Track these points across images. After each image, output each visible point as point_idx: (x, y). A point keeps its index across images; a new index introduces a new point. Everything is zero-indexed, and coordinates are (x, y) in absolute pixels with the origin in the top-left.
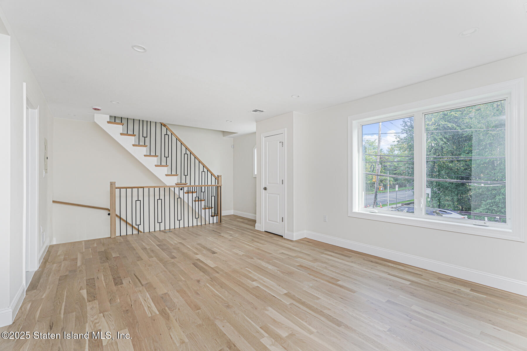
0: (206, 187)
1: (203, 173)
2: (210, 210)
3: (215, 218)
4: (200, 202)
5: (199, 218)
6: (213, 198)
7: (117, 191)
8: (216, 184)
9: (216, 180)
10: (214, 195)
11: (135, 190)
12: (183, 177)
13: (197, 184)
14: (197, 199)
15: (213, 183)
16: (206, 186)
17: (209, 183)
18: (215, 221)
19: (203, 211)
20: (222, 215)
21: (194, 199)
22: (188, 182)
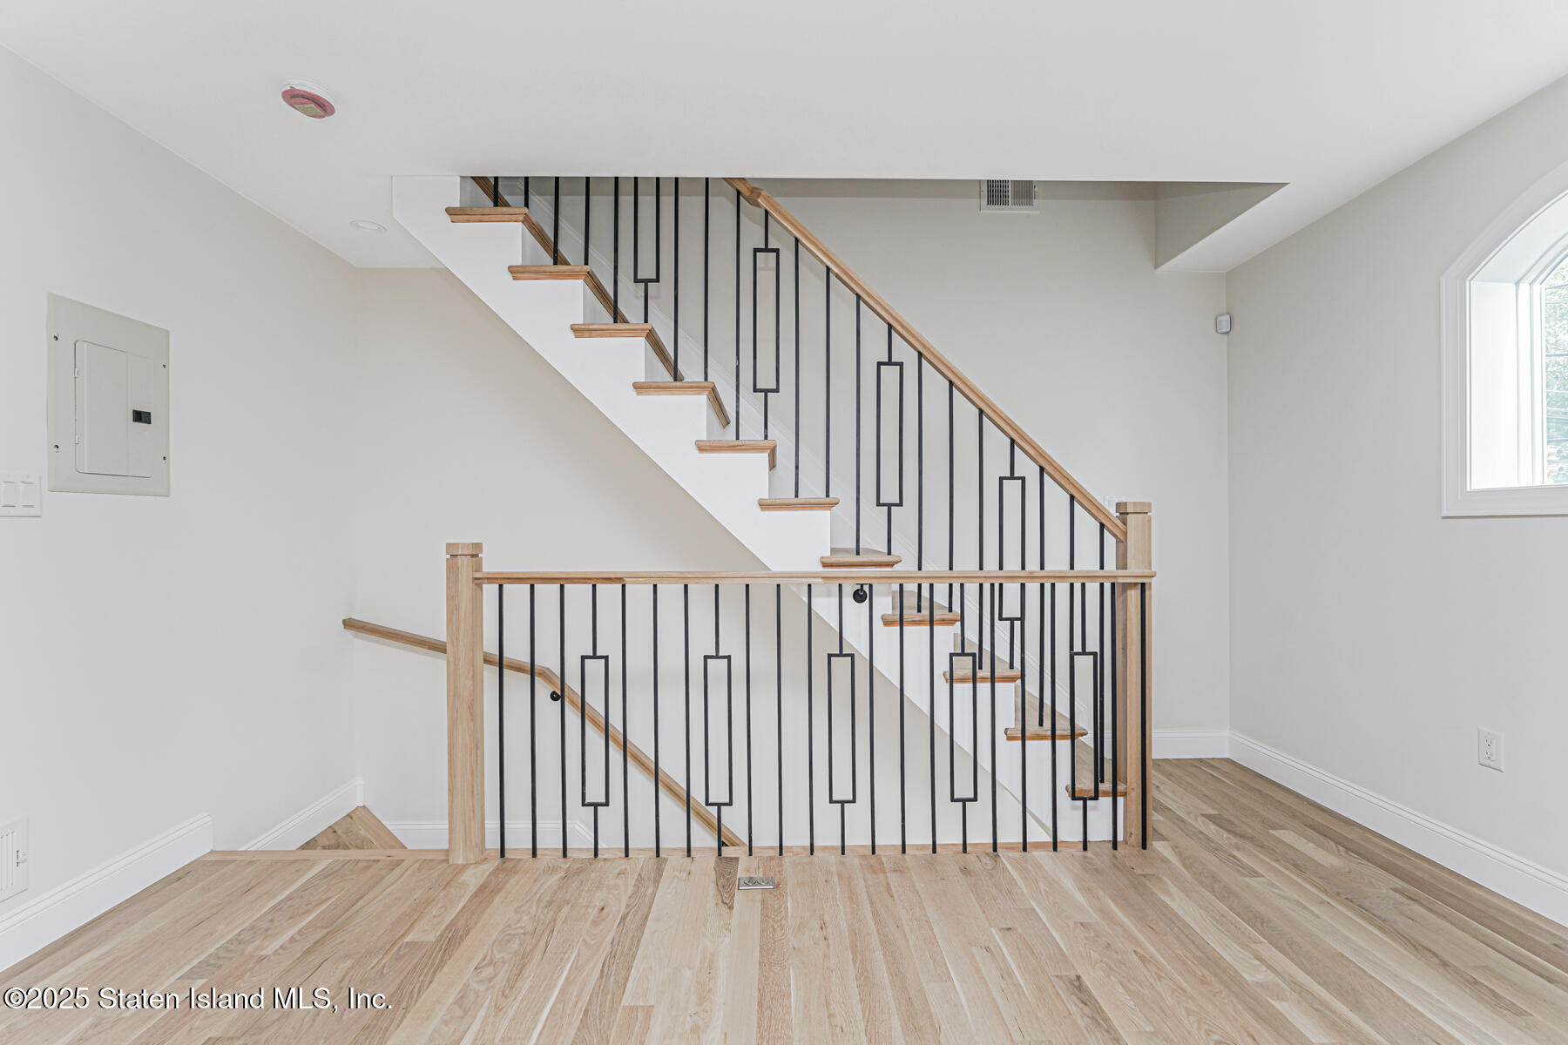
0: (1033, 589)
1: (1012, 488)
2: (1064, 746)
3: (1101, 809)
4: (984, 689)
5: (975, 799)
6: (1085, 665)
7: (490, 591)
8: (1110, 564)
9: (1110, 541)
10: (1093, 646)
11: (578, 595)
12: (874, 519)
13: (966, 561)
14: (964, 666)
15: (1087, 561)
16: (1032, 577)
17: (1057, 561)
18: (1100, 830)
19: (1009, 752)
20: (1156, 753)
21: (942, 666)
22: (905, 548)
